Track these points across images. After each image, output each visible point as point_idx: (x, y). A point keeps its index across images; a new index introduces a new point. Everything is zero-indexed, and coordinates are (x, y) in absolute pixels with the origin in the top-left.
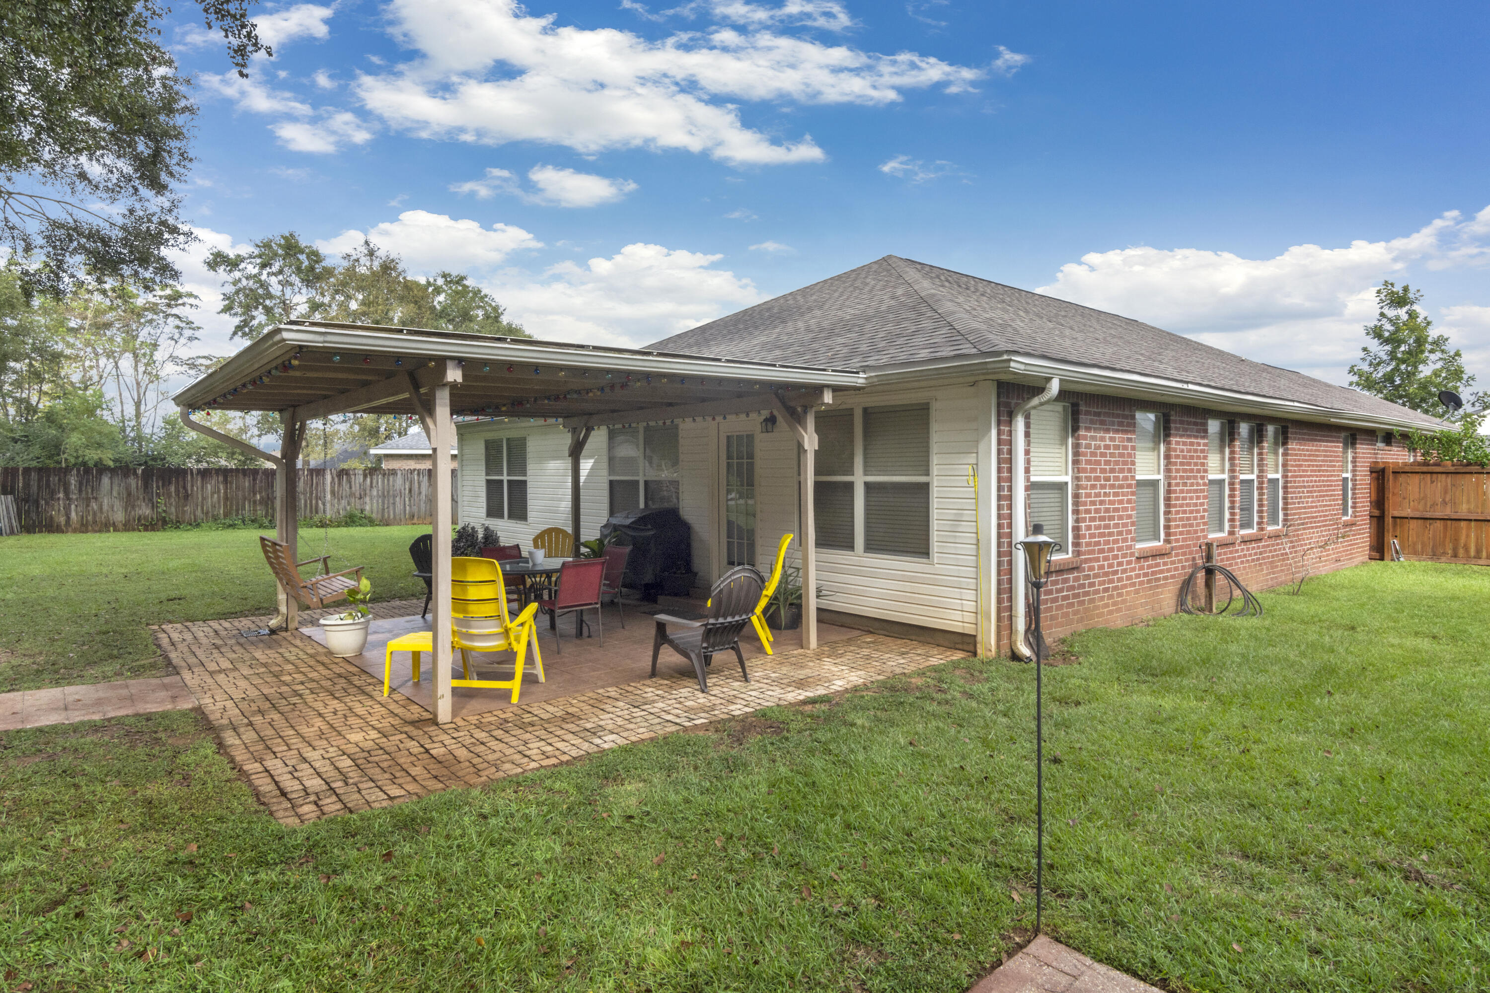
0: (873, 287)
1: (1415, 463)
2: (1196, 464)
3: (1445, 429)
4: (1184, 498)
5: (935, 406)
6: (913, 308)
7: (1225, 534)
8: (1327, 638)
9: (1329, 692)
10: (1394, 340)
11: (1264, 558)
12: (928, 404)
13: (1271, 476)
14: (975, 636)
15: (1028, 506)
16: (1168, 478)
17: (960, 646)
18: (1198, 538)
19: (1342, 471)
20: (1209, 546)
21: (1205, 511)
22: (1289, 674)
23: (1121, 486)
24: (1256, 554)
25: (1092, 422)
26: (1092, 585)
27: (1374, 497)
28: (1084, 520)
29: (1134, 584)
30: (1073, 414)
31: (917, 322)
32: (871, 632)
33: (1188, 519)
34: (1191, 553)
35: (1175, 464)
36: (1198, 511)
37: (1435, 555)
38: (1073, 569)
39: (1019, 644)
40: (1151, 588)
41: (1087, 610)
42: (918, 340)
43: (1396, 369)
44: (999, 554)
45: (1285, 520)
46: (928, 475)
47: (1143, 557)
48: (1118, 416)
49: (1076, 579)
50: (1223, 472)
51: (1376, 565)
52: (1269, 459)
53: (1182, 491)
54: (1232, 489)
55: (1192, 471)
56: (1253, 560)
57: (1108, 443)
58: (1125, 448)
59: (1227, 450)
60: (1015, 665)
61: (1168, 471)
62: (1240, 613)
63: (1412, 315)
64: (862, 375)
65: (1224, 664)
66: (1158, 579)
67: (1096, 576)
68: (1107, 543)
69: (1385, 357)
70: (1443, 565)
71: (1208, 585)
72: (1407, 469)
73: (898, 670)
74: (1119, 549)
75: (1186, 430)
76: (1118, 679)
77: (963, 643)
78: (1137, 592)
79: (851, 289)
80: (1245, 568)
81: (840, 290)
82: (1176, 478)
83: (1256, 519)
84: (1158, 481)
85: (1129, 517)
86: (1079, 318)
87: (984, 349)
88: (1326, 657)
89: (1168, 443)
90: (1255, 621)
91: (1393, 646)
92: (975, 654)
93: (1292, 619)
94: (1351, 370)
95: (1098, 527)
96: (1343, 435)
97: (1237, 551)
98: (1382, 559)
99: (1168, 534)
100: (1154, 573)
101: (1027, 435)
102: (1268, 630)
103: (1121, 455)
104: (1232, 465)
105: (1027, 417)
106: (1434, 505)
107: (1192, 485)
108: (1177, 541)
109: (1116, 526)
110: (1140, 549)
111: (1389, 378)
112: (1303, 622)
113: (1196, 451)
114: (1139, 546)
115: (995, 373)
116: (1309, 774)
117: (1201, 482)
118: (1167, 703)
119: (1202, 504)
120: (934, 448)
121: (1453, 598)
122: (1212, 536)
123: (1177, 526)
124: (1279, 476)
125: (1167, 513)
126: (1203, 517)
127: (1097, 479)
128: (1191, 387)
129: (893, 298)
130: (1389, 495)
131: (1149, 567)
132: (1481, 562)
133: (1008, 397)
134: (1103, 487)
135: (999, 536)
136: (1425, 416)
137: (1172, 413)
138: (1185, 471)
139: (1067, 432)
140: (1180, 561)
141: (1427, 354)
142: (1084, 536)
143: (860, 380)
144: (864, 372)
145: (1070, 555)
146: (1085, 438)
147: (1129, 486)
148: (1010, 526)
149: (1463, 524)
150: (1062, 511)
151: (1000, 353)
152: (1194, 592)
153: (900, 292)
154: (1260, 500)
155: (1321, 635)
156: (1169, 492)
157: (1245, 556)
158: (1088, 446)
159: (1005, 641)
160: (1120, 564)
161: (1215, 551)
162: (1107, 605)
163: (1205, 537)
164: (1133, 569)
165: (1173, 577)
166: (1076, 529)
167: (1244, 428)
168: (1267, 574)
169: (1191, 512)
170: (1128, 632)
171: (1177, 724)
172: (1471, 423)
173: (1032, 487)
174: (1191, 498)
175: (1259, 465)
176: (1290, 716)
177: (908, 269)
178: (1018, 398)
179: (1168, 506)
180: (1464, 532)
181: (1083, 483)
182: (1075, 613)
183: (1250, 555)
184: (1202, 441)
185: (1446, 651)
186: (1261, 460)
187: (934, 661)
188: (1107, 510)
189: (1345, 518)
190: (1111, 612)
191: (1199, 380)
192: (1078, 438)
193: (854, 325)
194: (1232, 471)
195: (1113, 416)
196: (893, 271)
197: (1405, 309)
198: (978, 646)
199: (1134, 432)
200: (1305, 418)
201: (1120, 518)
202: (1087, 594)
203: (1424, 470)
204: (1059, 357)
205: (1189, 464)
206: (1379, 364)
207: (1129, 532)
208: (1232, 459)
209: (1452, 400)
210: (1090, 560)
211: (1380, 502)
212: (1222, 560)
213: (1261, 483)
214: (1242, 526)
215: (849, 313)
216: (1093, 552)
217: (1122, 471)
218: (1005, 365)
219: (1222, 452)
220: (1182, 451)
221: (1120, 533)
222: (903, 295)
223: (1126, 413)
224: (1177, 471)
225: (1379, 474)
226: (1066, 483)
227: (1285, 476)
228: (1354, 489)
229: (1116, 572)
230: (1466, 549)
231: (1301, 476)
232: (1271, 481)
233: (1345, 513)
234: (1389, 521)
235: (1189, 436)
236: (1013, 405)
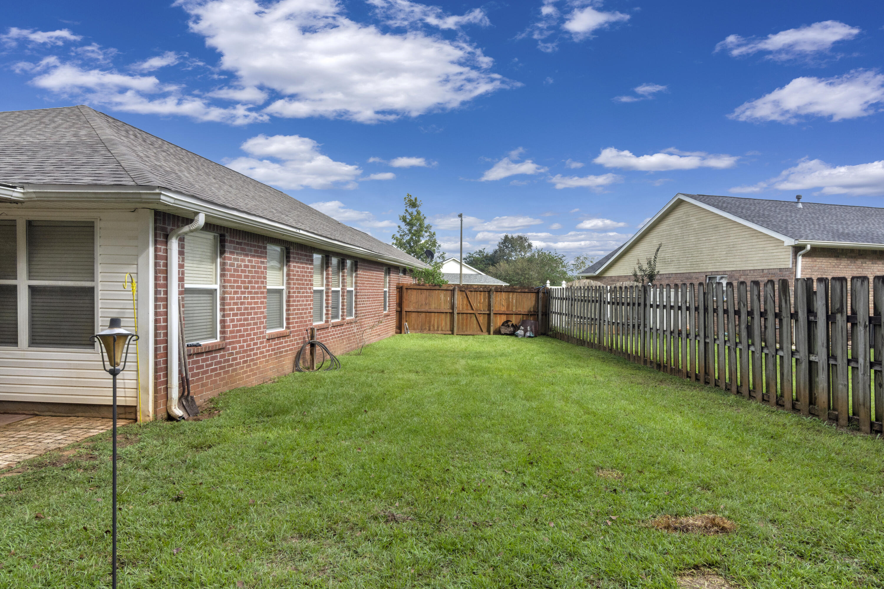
0: (60, 125)
1: (416, 284)
2: (306, 280)
3: (427, 268)
4: (298, 301)
5: (98, 225)
6: (91, 146)
7: (323, 323)
8: (370, 379)
9: (365, 411)
10: (410, 224)
11: (344, 336)
12: (93, 222)
13: (349, 289)
14: (136, 407)
15: (181, 306)
16: (288, 288)
17: (123, 416)
18: (307, 325)
19: (384, 287)
20: (312, 330)
21: (311, 308)
22: (348, 403)
23: (256, 293)
24: (340, 333)
25: (235, 248)
26: (236, 359)
27: (398, 301)
28: (229, 315)
29: (265, 357)
30: (221, 242)
31: (89, 156)
32: (37, 415)
33: (301, 314)
34: (302, 334)
35: (293, 279)
36: (307, 309)
37: (422, 330)
38: (220, 349)
39: (173, 408)
40: (276, 358)
41: (232, 376)
42: (86, 170)
43: (412, 238)
44: (156, 342)
45: (356, 314)
46: (93, 281)
47: (271, 339)
48: (254, 246)
49: (222, 356)
50: (322, 285)
51: (398, 336)
52: (348, 279)
53: (297, 297)
54: (327, 296)
55: (303, 284)
56: (338, 337)
57: (247, 263)
58: (259, 267)
59: (325, 273)
60: (168, 424)
61: (288, 283)
62: (328, 369)
63: (418, 213)
64: (19, 190)
65: (313, 402)
66: (282, 352)
67: (237, 353)
68: (246, 330)
69: (407, 232)
70: (425, 335)
71: (312, 353)
72: (412, 287)
73: (52, 446)
74: (255, 334)
75: (299, 259)
76: (244, 423)
77: (125, 413)
78: (267, 361)
79: (38, 123)
80: (334, 342)
81: (26, 122)
82: (293, 288)
83: (340, 313)
84: (282, 290)
85: (262, 313)
86: (240, 182)
87: (139, 183)
88: (367, 389)
89: (289, 266)
90: (336, 373)
91: (399, 379)
92: (136, 420)
93: (355, 370)
94: (393, 237)
95: (238, 320)
96: (384, 268)
97: (330, 332)
98: (401, 333)
99: (288, 323)
100: (279, 348)
101: (181, 253)
102: (341, 377)
103: (256, 272)
104: (328, 282)
105: (181, 240)
106: (422, 305)
107: (303, 293)
108: (294, 327)
109: (253, 319)
110: (269, 334)
111: (409, 242)
112: (361, 371)
113: (306, 272)
114: (269, 331)
115: (149, 203)
116: (347, 466)
117: (309, 291)
118: (272, 435)
119: (309, 305)
120: (99, 259)
121: (426, 351)
122: (315, 324)
123: (294, 318)
124: (353, 289)
125: (288, 310)
126: (310, 313)
127: (239, 287)
128: (301, 232)
129: (75, 136)
130: (404, 300)
131: (275, 345)
132: (439, 332)
133: (164, 223)
134: (243, 293)
135: (156, 328)
136: (421, 262)
137: (291, 247)
138: (299, 284)
139: (217, 254)
140: (296, 340)
141: (424, 232)
142: (229, 327)
143: (17, 194)
144: (23, 187)
145: (218, 340)
146: (230, 259)
147: (262, 293)
148: (166, 320)
149: (433, 314)
150: (212, 309)
151: (154, 188)
152: (304, 358)
153: (83, 132)
154: (343, 302)
155: (367, 377)
156: (289, 297)
157: (334, 335)
158: (232, 265)
159: (162, 407)
160: (255, 344)
161: (316, 333)
162: (246, 372)
163: (311, 324)
164: (265, 347)
165: (291, 350)
166: (223, 322)
167: (334, 261)
168: (347, 344)
169: (303, 309)
170: (259, 388)
171: (276, 449)
172: (438, 266)
173: (184, 292)
174: (303, 301)
175: (342, 283)
176: (343, 429)
177: (96, 118)
178: (174, 226)
179: (288, 306)
180: (433, 318)
181: (228, 290)
182: (221, 380)
183: (337, 334)
184: (310, 267)
185: (421, 378)
186: (343, 279)
187: (94, 432)
188: (246, 309)
189: (385, 312)
190: (249, 376)
191: (308, 229)
192: (224, 259)
193: (28, 150)
194: (327, 285)
195: (251, 246)
196: (82, 117)
197: (415, 209)
198: (138, 414)
199: (266, 257)
200: (366, 257)
201: (256, 313)
202: (231, 365)
203: (418, 288)
204: (207, 199)
205: (302, 280)
206: (404, 235)
207: (262, 323)
208: (327, 278)
209: (430, 254)
210: (233, 343)
211: (400, 304)
212: (321, 338)
213: (343, 292)
214: (333, 318)
215: (27, 139)
216: (235, 337)
217: (257, 282)
218: (157, 197)
219: (322, 274)
220: (298, 272)
221: (256, 324)
222: (85, 135)
223: (260, 244)
224: (294, 284)
225: (400, 289)
226: (216, 290)
227: (356, 289)
228: (389, 297)
229: (253, 350)
230: (434, 327)
231: (364, 289)
232: (348, 291)
233: (385, 310)
234: (404, 313)
235: (302, 263)
236: (169, 230)
